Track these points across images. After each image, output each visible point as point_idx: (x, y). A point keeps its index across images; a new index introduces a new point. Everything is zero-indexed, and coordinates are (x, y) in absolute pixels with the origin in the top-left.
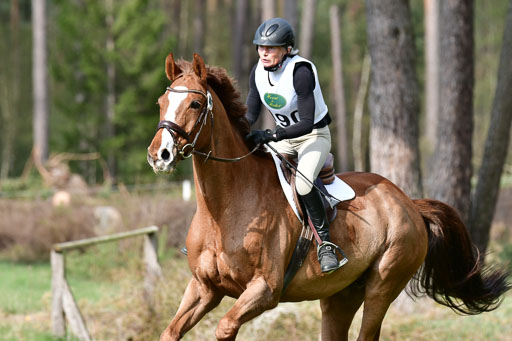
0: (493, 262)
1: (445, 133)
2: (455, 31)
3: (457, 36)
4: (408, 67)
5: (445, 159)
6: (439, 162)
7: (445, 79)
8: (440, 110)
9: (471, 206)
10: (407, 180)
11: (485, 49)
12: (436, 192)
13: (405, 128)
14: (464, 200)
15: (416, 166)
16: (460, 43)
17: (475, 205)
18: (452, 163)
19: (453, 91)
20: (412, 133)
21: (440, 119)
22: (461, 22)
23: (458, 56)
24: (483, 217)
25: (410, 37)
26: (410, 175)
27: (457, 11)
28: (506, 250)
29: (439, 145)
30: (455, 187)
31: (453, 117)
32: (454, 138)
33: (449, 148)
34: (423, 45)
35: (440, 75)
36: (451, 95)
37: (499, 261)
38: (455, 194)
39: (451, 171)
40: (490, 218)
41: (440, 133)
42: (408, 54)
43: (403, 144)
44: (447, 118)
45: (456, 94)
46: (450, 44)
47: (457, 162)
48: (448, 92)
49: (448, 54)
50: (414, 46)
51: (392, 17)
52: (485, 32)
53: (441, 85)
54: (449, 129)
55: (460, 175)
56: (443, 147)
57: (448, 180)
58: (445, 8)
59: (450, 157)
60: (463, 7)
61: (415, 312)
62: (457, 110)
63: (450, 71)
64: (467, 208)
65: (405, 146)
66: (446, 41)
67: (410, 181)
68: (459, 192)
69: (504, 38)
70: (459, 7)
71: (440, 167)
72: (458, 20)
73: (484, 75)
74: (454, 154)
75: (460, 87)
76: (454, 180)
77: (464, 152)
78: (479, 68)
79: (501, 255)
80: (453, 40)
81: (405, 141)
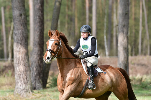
0: (50, 82)
1: (36, 45)
2: (38, 15)
3: (39, 16)
4: (25, 25)
5: (36, 52)
6: (34, 53)
7: (35, 29)
8: (34, 38)
9: (43, 66)
10: (24, 58)
11: (47, 20)
12: (33, 62)
13: (24, 43)
14: (41, 64)
15: (27, 54)
16: (40, 18)
17: (44, 66)
18: (38, 53)
19: (38, 32)
20: (26, 45)
21: (34, 41)
22: (40, 12)
23: (39, 22)
24: (47, 69)
25: (25, 16)
26: (25, 57)
27: (39, 9)
28: (53, 79)
29: (34, 48)
30: (39, 60)
31: (38, 40)
32: (38, 46)
33: (37, 49)
34: (29, 19)
35: (34, 28)
36: (37, 33)
37: (51, 82)
38: (39, 63)
39: (37, 56)
40: (49, 69)
41: (34, 45)
42: (24, 21)
43: (23, 48)
44: (36, 40)
45: (39, 33)
46: (37, 18)
47: (39, 53)
48: (36, 32)
49: (36, 22)
50: (26, 19)
51: (20, 11)
52: (47, 15)
53: (34, 31)
54: (37, 44)
55: (40, 57)
56: (35, 49)
57: (36, 58)
58: (35, 8)
59: (37, 51)
60: (41, 8)
61: (27, 97)
62: (39, 38)
63: (37, 26)
64: (42, 66)
65: (24, 48)
66: (36, 18)
67: (25, 59)
68: (40, 62)
69: (53, 17)
70: (39, 8)
71: (34, 55)
72: (39, 12)
73: (47, 28)
74: (38, 51)
75: (40, 31)
76: (38, 58)
77: (41, 50)
78: (45, 25)
79: (52, 80)
80: (38, 17)
81: (24, 47)
